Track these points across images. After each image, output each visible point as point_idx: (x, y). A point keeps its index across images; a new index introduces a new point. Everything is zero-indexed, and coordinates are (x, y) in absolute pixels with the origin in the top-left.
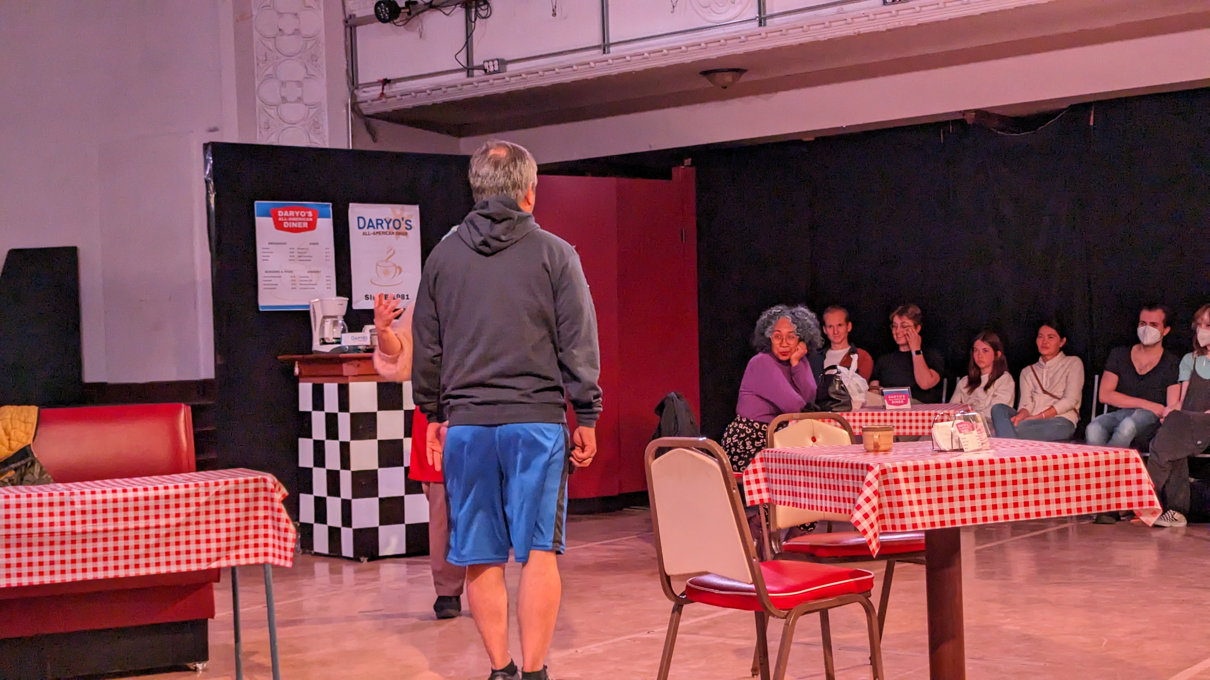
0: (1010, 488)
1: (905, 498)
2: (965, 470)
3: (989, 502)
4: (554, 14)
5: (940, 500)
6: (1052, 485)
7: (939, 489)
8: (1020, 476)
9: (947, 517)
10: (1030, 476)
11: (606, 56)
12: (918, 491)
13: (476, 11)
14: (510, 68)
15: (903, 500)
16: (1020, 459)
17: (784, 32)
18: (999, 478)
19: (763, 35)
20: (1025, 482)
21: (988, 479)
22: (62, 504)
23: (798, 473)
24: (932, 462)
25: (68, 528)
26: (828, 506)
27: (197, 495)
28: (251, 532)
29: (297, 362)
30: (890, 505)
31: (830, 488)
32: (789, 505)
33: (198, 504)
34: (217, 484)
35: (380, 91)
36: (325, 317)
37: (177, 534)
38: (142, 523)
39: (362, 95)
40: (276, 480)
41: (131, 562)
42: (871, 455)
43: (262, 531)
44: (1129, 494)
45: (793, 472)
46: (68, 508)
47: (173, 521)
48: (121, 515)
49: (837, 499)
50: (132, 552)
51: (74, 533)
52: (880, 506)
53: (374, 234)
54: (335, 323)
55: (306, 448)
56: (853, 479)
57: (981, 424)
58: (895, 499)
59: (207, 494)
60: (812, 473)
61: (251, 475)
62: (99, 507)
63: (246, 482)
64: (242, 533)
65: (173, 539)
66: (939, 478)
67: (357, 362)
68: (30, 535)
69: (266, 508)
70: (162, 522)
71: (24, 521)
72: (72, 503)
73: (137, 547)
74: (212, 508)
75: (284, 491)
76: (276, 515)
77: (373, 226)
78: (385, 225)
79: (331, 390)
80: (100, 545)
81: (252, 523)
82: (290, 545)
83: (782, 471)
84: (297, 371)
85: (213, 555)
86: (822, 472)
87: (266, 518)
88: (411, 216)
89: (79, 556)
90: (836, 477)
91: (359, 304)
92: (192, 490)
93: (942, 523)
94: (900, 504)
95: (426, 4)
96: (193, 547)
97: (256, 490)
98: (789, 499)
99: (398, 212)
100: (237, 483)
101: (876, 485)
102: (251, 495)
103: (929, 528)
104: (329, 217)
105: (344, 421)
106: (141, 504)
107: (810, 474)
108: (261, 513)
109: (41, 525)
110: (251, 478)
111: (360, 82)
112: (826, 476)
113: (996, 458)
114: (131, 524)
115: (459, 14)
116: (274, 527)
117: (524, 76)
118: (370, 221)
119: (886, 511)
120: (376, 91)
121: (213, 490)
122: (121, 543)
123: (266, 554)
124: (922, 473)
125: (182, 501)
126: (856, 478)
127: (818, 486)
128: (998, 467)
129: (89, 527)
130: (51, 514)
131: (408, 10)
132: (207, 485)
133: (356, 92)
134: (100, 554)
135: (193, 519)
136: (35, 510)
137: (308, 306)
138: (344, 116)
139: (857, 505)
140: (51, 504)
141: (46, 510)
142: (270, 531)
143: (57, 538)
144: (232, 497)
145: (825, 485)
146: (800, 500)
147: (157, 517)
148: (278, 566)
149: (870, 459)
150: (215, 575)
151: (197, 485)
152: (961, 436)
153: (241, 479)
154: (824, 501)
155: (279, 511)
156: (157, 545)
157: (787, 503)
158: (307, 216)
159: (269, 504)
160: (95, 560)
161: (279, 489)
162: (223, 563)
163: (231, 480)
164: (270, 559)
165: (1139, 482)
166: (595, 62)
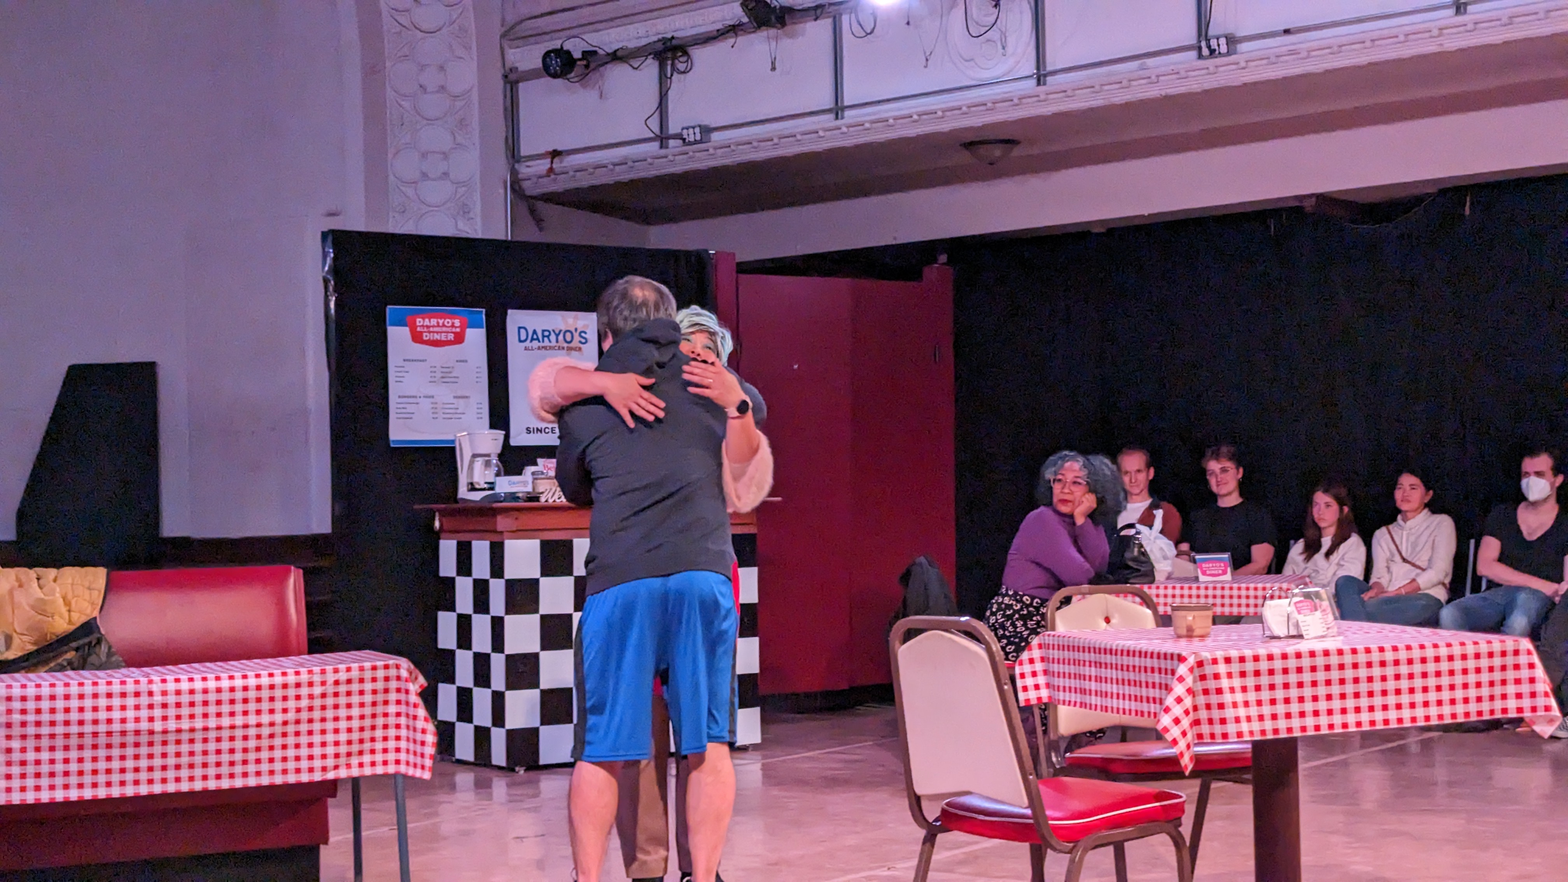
0: (1363, 687)
1: (1227, 698)
2: (1306, 662)
3: (1336, 704)
4: (773, 69)
5: (1273, 702)
6: (1418, 683)
7: (1272, 687)
8: (1377, 672)
9: (1282, 724)
10: (1390, 671)
11: (839, 122)
12: (1244, 689)
13: (673, 65)
14: (716, 136)
15: (1225, 701)
16: (1377, 650)
17: (1069, 93)
18: (1349, 674)
19: (1042, 97)
20: (1384, 679)
21: (1335, 675)
22: (137, 694)
23: (1087, 664)
24: (1262, 652)
25: (144, 726)
26: (1127, 707)
27: (311, 684)
28: (379, 733)
29: (437, 514)
30: (1208, 707)
31: (1129, 684)
32: (1075, 705)
33: (311, 697)
34: (336, 671)
35: (549, 166)
36: (475, 456)
37: (284, 735)
38: (239, 720)
39: (524, 170)
40: (412, 667)
41: (225, 770)
42: (1183, 642)
43: (392, 732)
44: (1519, 696)
45: (1082, 663)
46: (144, 700)
47: (279, 718)
48: (212, 709)
49: (1139, 698)
50: (225, 758)
51: (151, 732)
52: (1195, 708)
53: (539, 348)
54: (488, 464)
55: (447, 623)
56: (1160, 673)
57: (1326, 604)
58: (1214, 699)
59: (323, 683)
60: (1106, 664)
61: (380, 659)
62: (185, 699)
63: (374, 668)
64: (367, 735)
65: (278, 741)
66: (1271, 672)
67: (516, 514)
68: (95, 734)
69: (398, 702)
70: (265, 719)
71: (88, 716)
72: (151, 694)
73: (232, 751)
74: (330, 701)
75: (422, 680)
76: (412, 711)
77: (538, 339)
78: (553, 337)
79: (481, 550)
80: (185, 748)
81: (380, 721)
82: (430, 750)
83: (1066, 661)
84: (437, 524)
85: (330, 762)
86: (1119, 663)
87: (398, 715)
88: (587, 326)
89: (158, 762)
90: (1137, 669)
91: (519, 439)
92: (304, 677)
93: (1276, 731)
94: (1221, 706)
95: (608, 54)
96: (304, 752)
97: (387, 679)
98: (1076, 697)
99: (571, 321)
100: (362, 669)
101: (1189, 680)
102: (380, 685)
103: (1258, 737)
104: (481, 327)
105: (497, 591)
106: (239, 695)
107: (1103, 666)
108: (392, 709)
109: (109, 721)
110: (380, 664)
111: (523, 153)
112: (1125, 668)
113: (1346, 648)
114: (226, 721)
115: (651, 68)
116: (408, 727)
117: (733, 147)
118: (535, 332)
119: (1203, 714)
120: (543, 165)
121: (331, 678)
122: (212, 746)
123: (398, 762)
124: (1250, 666)
125: (291, 692)
126: (1163, 671)
127: (1114, 681)
128: (1348, 659)
129: (172, 725)
130: (123, 708)
131: (585, 62)
132: (323, 672)
133: (516, 166)
134: (185, 760)
135: (304, 715)
136: (102, 702)
137: (453, 441)
138: (501, 197)
139: (1164, 707)
140: (123, 695)
141: (116, 702)
142: (403, 733)
143: (130, 739)
144: (355, 687)
145: (1123, 680)
146: (1090, 699)
147: (258, 712)
148: (413, 778)
149: (1181, 647)
150: (331, 787)
151: (310, 672)
152: (1300, 618)
153: (367, 665)
154: (1121, 701)
155: (415, 706)
156: (258, 749)
157: (1072, 703)
158: (453, 326)
159: (402, 696)
160: (178, 767)
161: (416, 678)
162: (343, 773)
163: (355, 666)
164: (403, 768)
165: (1532, 680)
166: (826, 130)
